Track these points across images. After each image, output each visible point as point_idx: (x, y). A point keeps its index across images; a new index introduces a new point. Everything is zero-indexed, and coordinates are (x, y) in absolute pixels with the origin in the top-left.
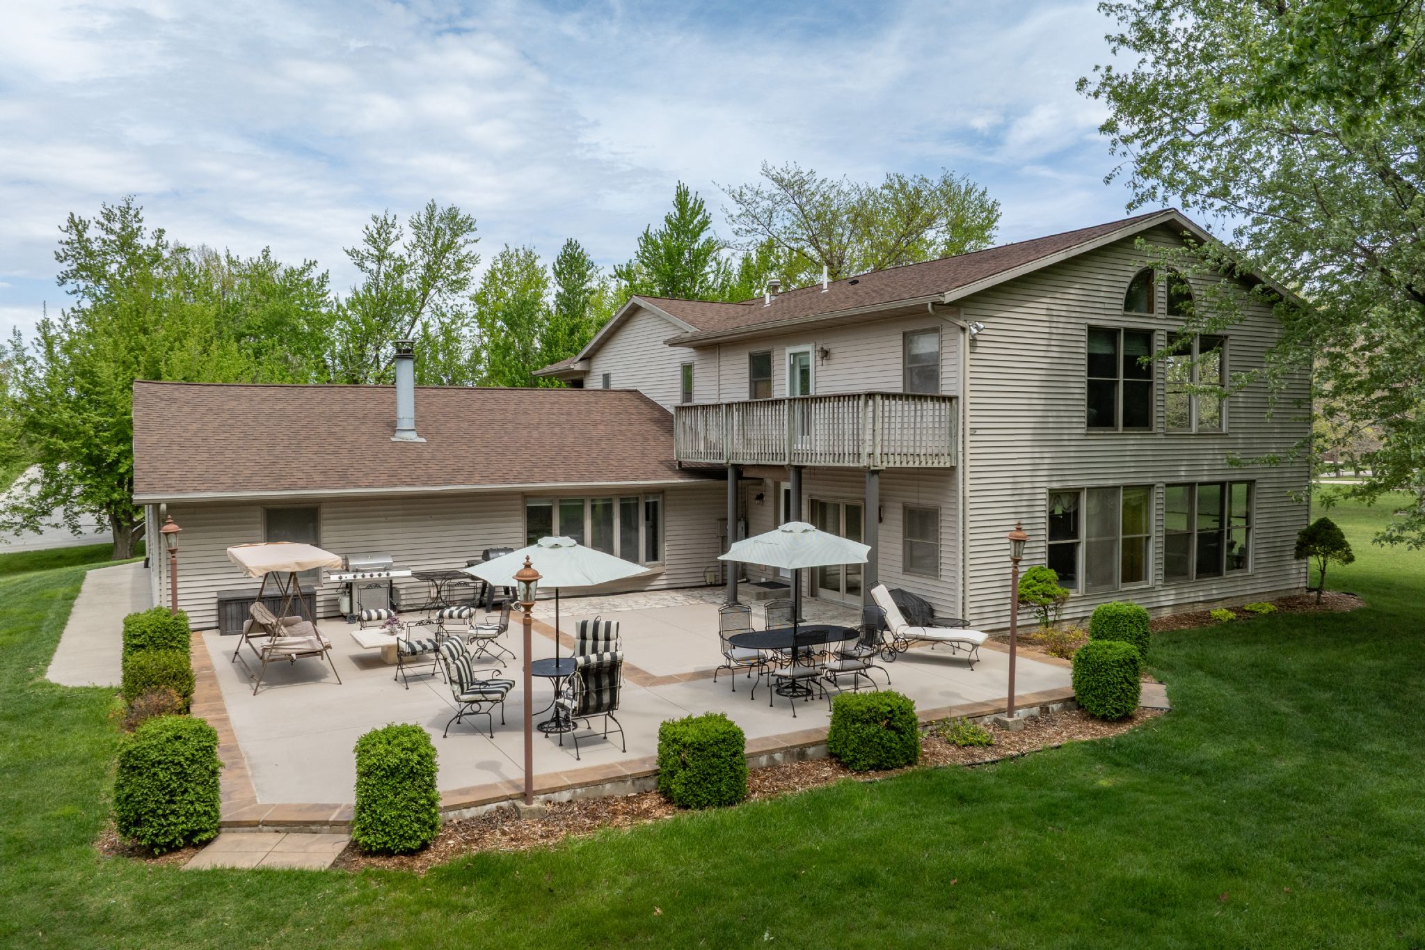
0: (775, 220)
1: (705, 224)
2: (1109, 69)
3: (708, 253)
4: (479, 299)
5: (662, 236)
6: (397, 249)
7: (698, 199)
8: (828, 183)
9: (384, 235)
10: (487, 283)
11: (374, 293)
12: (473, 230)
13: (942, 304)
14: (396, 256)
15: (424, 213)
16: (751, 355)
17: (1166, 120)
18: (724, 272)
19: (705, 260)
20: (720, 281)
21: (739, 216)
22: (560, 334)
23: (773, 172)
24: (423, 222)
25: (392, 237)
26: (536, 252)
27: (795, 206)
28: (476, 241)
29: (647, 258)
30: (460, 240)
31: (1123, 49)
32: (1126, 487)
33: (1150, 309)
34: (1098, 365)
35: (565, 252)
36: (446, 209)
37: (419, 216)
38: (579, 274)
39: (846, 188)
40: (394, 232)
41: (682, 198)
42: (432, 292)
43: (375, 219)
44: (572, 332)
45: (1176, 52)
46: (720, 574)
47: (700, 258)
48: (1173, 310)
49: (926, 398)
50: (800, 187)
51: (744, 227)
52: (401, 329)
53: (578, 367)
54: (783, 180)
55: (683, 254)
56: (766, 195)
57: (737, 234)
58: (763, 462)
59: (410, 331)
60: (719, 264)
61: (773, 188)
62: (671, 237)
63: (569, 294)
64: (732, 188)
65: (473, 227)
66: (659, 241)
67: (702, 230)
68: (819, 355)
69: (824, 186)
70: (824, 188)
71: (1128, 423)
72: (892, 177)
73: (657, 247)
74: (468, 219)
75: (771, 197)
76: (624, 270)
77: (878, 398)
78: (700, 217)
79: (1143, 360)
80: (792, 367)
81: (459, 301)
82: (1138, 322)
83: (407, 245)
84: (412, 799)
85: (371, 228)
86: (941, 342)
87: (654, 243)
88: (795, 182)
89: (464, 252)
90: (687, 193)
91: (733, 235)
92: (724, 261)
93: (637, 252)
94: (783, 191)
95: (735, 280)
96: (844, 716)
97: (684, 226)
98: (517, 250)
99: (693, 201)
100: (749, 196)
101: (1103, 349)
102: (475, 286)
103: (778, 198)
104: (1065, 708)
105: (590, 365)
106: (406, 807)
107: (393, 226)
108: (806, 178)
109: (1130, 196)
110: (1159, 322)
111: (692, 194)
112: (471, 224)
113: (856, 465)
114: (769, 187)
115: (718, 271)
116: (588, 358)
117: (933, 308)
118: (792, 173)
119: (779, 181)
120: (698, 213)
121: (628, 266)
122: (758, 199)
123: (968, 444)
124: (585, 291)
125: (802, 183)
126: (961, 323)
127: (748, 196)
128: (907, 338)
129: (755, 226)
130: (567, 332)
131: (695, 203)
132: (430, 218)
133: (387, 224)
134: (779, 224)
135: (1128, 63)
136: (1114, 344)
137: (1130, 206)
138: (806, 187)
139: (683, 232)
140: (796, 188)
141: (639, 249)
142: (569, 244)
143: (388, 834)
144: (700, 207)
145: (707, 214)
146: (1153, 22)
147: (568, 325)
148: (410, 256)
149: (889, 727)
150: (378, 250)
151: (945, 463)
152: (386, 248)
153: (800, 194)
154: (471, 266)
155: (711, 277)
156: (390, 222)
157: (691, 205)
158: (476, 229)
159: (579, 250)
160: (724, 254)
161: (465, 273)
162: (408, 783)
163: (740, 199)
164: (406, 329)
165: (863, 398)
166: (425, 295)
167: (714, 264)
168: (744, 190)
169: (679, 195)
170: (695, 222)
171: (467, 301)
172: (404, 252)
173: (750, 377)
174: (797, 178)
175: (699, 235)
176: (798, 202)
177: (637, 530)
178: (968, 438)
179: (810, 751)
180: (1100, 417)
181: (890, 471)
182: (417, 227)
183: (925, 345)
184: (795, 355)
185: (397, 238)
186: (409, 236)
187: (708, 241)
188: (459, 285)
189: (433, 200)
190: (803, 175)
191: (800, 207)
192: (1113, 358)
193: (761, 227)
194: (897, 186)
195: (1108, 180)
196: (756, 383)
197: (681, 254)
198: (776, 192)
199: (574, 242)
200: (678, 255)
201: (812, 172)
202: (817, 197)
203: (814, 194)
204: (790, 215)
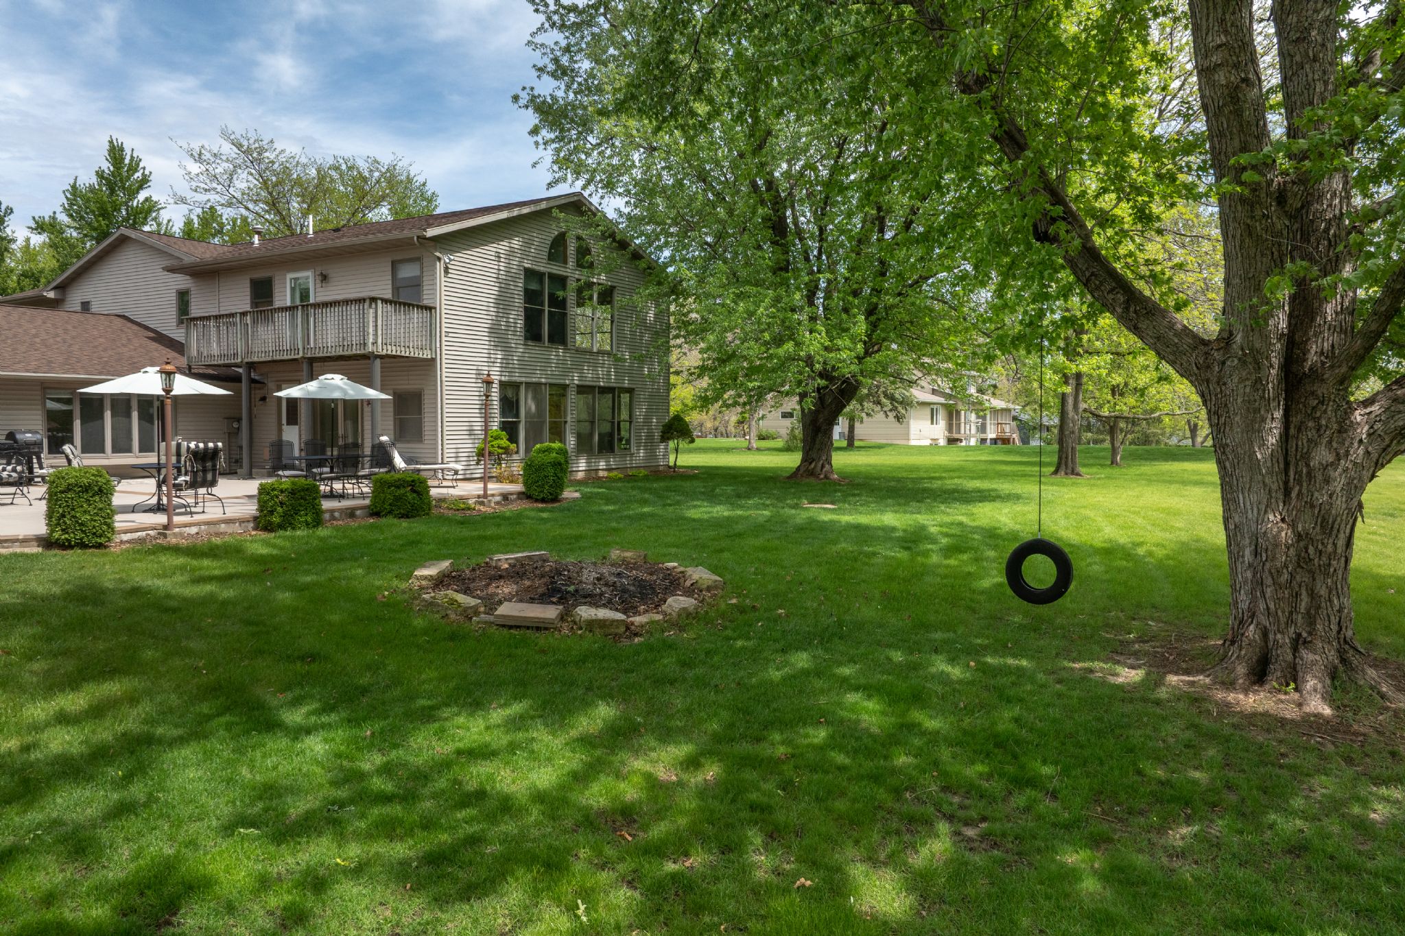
1: (144, 182)
2: (532, 89)
3: (150, 211)
5: (92, 189)
7: (135, 156)
8: (286, 154)
13: (425, 238)
16: (251, 280)
17: (574, 132)
19: (146, 218)
23: (232, 137)
27: (254, 171)
29: (75, 211)
31: (545, 77)
32: (551, 385)
33: (565, 262)
34: (531, 296)
39: (304, 160)
41: (115, 153)
45: (580, 84)
47: (139, 216)
48: (580, 265)
49: (413, 306)
50: (260, 154)
51: (203, 185)
53: (51, 295)
54: (241, 146)
55: (119, 210)
56: (224, 158)
57: (195, 191)
58: (278, 358)
60: (159, 225)
61: (233, 152)
62: (104, 191)
66: (90, 195)
67: (141, 187)
68: (319, 279)
69: (282, 156)
70: (282, 159)
71: (552, 339)
72: (340, 160)
73: (87, 201)
75: (230, 160)
76: (47, 222)
77: (379, 302)
78: (138, 175)
79: (560, 293)
80: (293, 290)
82: (556, 269)
84: (101, 509)
86: (422, 269)
87: (83, 197)
88: (255, 149)
90: (122, 149)
91: (191, 192)
92: (165, 222)
93: (62, 204)
94: (242, 155)
96: (380, 486)
97: (119, 182)
99: (129, 157)
100: (209, 157)
101: (534, 286)
103: (237, 162)
104: (519, 498)
105: (64, 294)
106: (97, 514)
108: (265, 147)
109: (549, 177)
110: (570, 270)
111: (128, 152)
113: (363, 352)
114: (228, 150)
116: (62, 287)
117: (417, 241)
118: (251, 141)
119: (239, 146)
120: (136, 170)
121: (52, 218)
122: (218, 161)
123: (444, 343)
125: (261, 151)
126: (438, 254)
127: (207, 156)
128: (395, 265)
129: (215, 185)
131: (132, 160)
134: (239, 186)
135: (548, 87)
136: (541, 282)
137: (550, 185)
138: (266, 154)
139: (119, 187)
140: (255, 155)
143: (84, 532)
144: (138, 164)
145: (146, 172)
146: (565, 60)
149: (413, 491)
151: (427, 355)
153: (260, 161)
157: (127, 161)
162: (97, 498)
165: (367, 302)
167: (154, 224)
168: (203, 151)
169: (112, 150)
170: (133, 179)
173: (251, 299)
174: (256, 145)
175: (137, 193)
176: (257, 167)
177: (152, 423)
178: (444, 338)
179: (358, 512)
180: (532, 333)
181: (388, 356)
183: (407, 272)
184: (296, 279)
187: (147, 199)
190: (263, 143)
191: (260, 172)
192: (541, 293)
193: (221, 186)
194: (344, 167)
195: (534, 166)
196: (257, 304)
197: (116, 209)
198: (236, 156)
200: (114, 210)
201: (272, 141)
202: (276, 166)
203: (273, 162)
204: (250, 178)
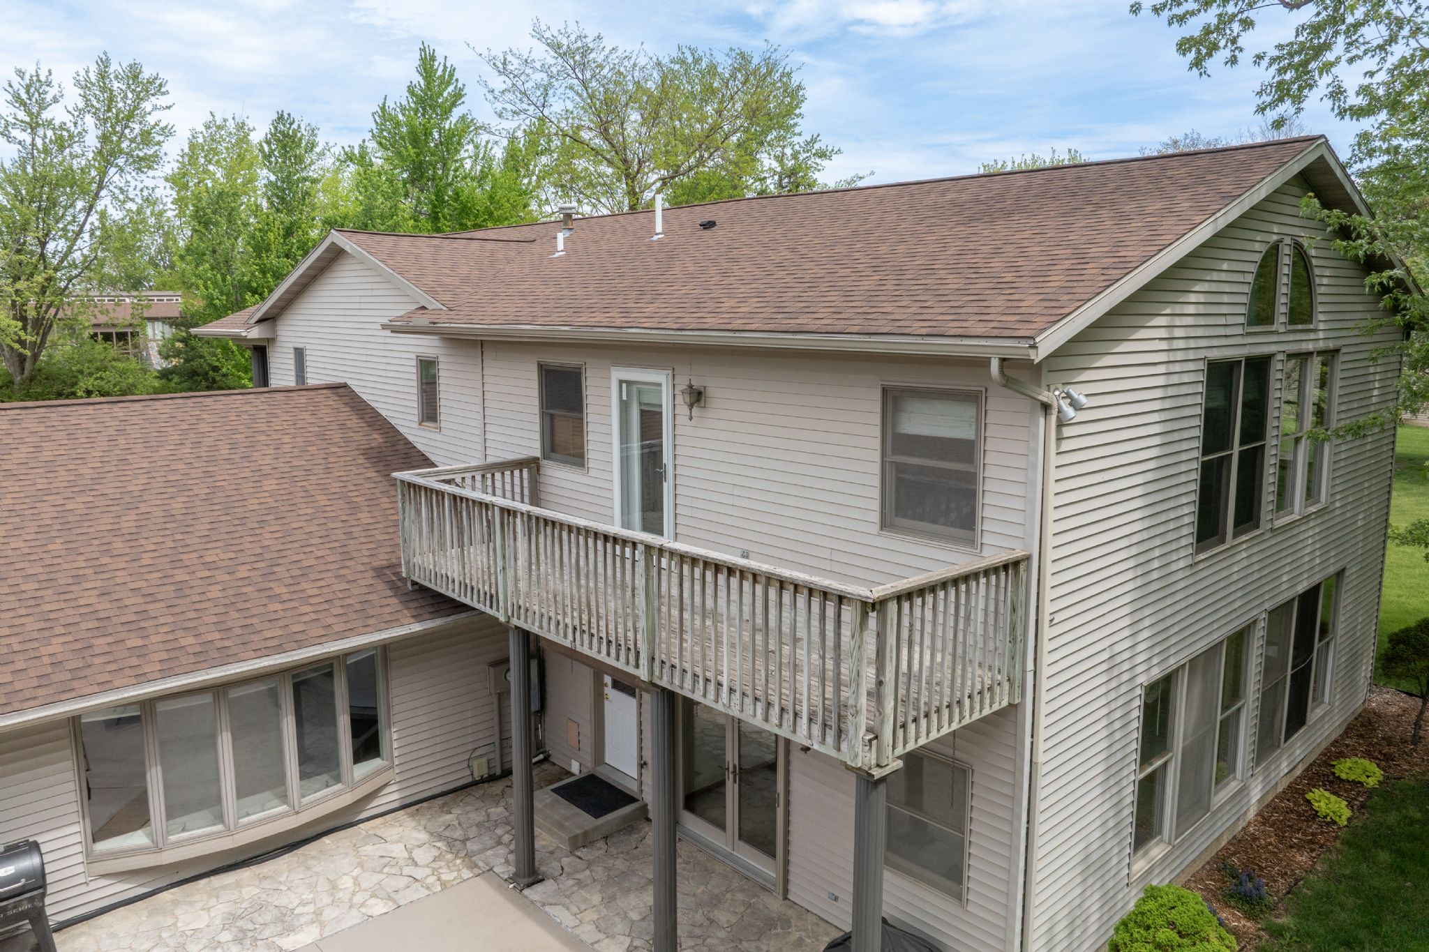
0: (551, 100)
1: (458, 96)
4: (177, 180)
5: (403, 109)
6: (57, 114)
7: (448, 65)
8: (619, 53)
9: (36, 95)
10: (186, 159)
11: (29, 169)
12: (163, 94)
14: (57, 123)
15: (93, 68)
16: (540, 365)
18: (482, 159)
19: (459, 143)
20: (479, 168)
21: (503, 92)
22: (271, 236)
23: (547, 35)
24: (93, 80)
25: (49, 98)
26: (250, 124)
27: (576, 82)
28: (168, 108)
29: (385, 138)
30: (147, 106)
32: (1230, 637)
35: (276, 128)
36: (125, 65)
37: (87, 72)
38: (296, 157)
39: (642, 60)
40: (52, 92)
41: (427, 63)
42: (112, 170)
43: (20, 74)
44: (289, 232)
46: (497, 756)
47: (452, 141)
50: (584, 55)
52: (74, 217)
53: (255, 333)
54: (559, 46)
55: (431, 134)
56: (538, 65)
57: (500, 116)
59: (86, 220)
60: (477, 147)
61: (549, 57)
62: (416, 112)
63: (283, 182)
64: (493, 53)
65: (163, 90)
66: (401, 117)
67: (454, 105)
68: (683, 397)
69: (614, 56)
70: (614, 59)
71: (1239, 522)
72: (684, 50)
73: (398, 124)
74: (156, 79)
75: (545, 68)
76: (356, 151)
78: (451, 88)
80: (624, 407)
81: (150, 183)
83: (71, 109)
85: (16, 86)
86: (981, 426)
87: (393, 119)
88: (578, 49)
89: (151, 120)
90: (433, 58)
91: (496, 117)
92: (483, 143)
93: (372, 131)
94: (560, 60)
95: (497, 168)
97: (431, 98)
98: (225, 120)
99: (441, 68)
100: (516, 66)
102: (170, 166)
103: (554, 70)
105: (274, 330)
107: (49, 84)
108: (591, 46)
111: (440, 59)
112: (160, 85)
114: (542, 54)
115: (477, 155)
116: (269, 319)
117: (1001, 368)
118: (573, 38)
119: (555, 46)
120: (449, 83)
121: (361, 147)
122: (529, 71)
123: (1045, 650)
124: (305, 179)
125: (586, 51)
126: (1044, 394)
127: (515, 64)
128: (892, 400)
129: (525, 106)
130: (282, 232)
131: (444, 71)
132: (103, 75)
133: (39, 81)
134: (556, 107)
138: (592, 56)
139: (430, 107)
140: (577, 58)
141: (374, 126)
142: (280, 117)
144: (451, 75)
145: (460, 85)
147: (282, 223)
148: (75, 124)
150: (30, 114)
151: (1001, 701)
152: (39, 114)
153: (584, 66)
154: (161, 138)
155: (468, 164)
156: (43, 78)
157: (439, 73)
158: (167, 92)
159: (295, 126)
160: (483, 138)
161: (157, 148)
163: (504, 69)
164: (82, 217)
166: (103, 174)
167: (470, 147)
168: (509, 58)
169: (423, 60)
170: (445, 94)
171: (162, 183)
172: (67, 118)
173: (542, 407)
174: (579, 44)
175: (450, 111)
176: (580, 76)
177: (333, 722)
178: (1046, 636)
182: (85, 86)
184: (630, 384)
185: (55, 100)
186: (73, 97)
187: (463, 118)
188: (146, 163)
189: (105, 53)
190: (588, 40)
191: (584, 83)
192: (1230, 412)
193: (533, 107)
194: (690, 60)
196: (552, 417)
197: (428, 134)
198: (553, 61)
199: (286, 116)
200: (425, 134)
201: (600, 38)
202: (605, 71)
203: (601, 66)
204: (571, 94)
